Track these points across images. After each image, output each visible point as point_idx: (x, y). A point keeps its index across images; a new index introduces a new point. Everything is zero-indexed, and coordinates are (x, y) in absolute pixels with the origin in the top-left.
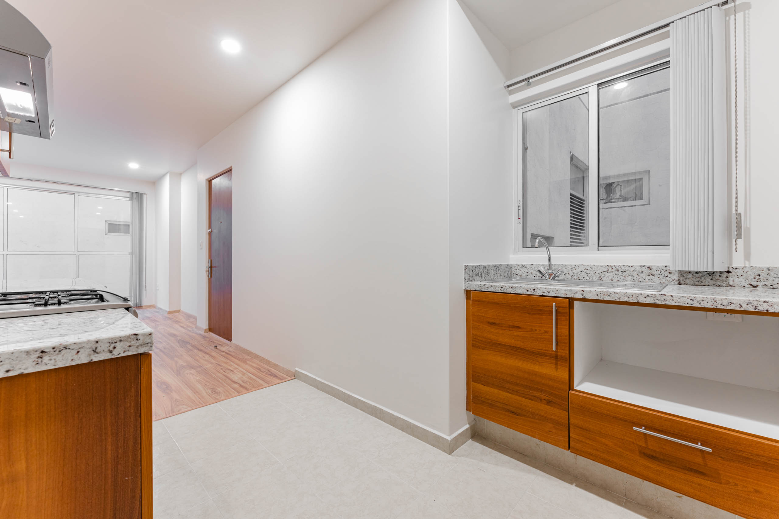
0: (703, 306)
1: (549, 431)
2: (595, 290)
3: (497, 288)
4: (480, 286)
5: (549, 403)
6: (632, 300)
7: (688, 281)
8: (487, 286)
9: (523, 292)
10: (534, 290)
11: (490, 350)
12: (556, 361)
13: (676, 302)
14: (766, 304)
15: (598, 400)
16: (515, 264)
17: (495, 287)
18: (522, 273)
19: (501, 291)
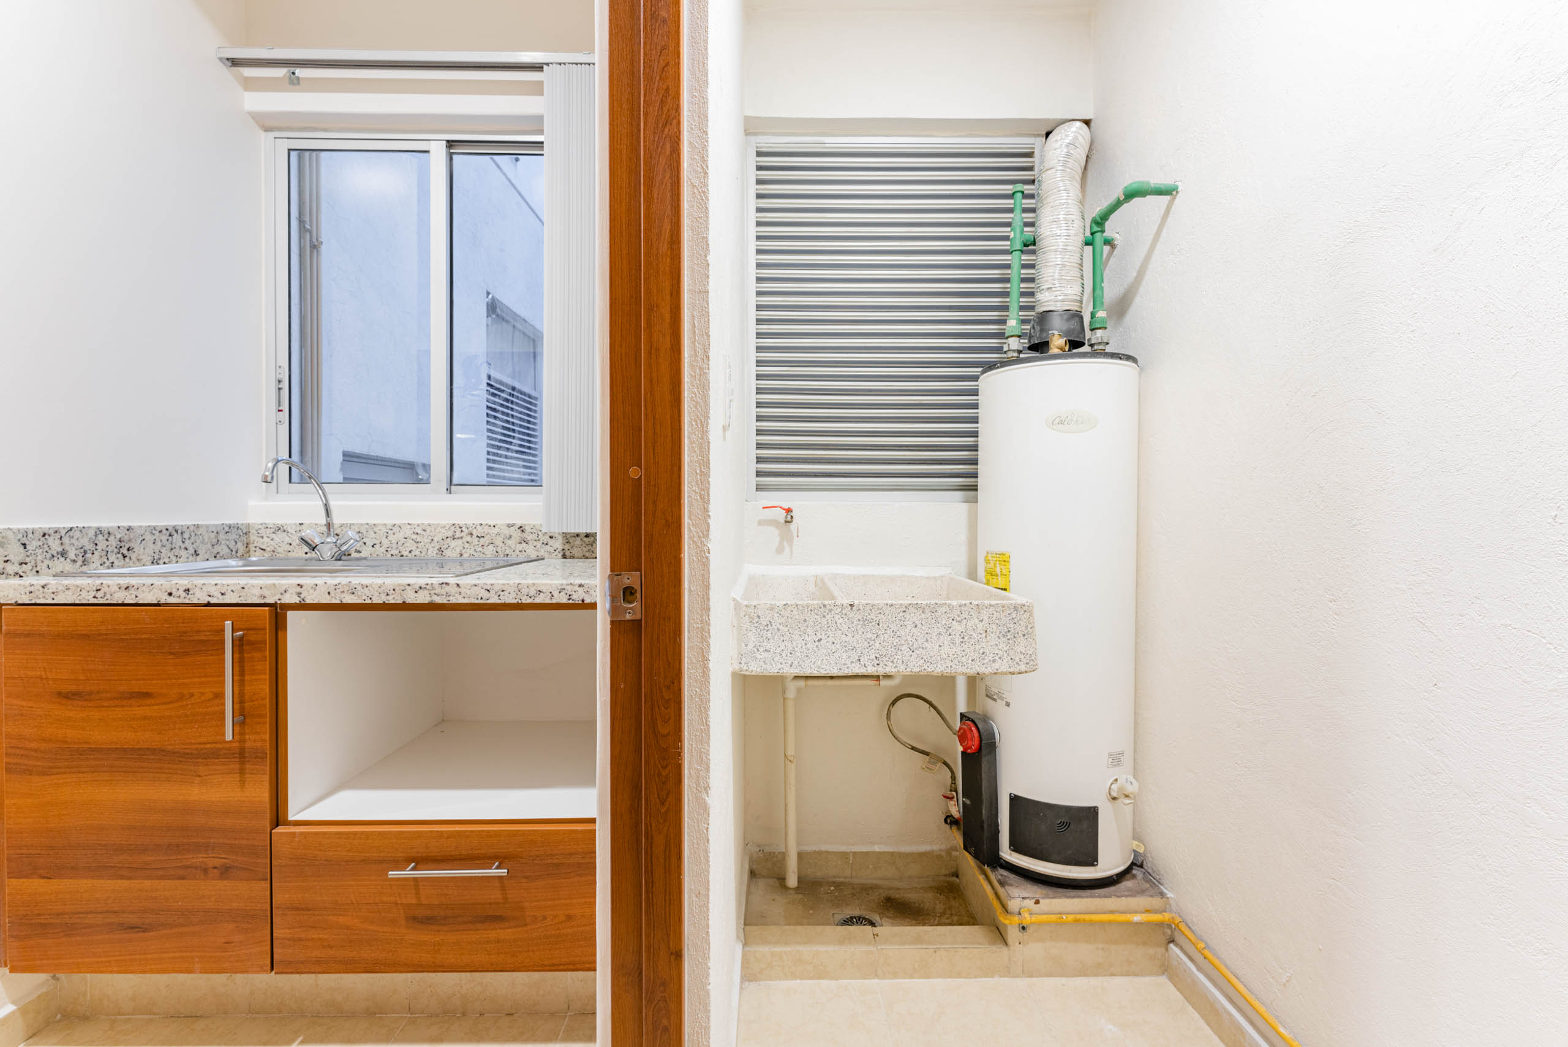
0: (503, 602)
1: (227, 943)
2: (325, 583)
3: (84, 593)
4: (32, 589)
5: (225, 872)
6: (394, 598)
7: (576, 552)
8: (54, 588)
9: (158, 599)
10: (187, 590)
11: (64, 773)
12: (242, 763)
13: (464, 598)
14: (581, 590)
15: (331, 833)
16: (258, 525)
17: (79, 589)
18: (276, 546)
19: (95, 601)
